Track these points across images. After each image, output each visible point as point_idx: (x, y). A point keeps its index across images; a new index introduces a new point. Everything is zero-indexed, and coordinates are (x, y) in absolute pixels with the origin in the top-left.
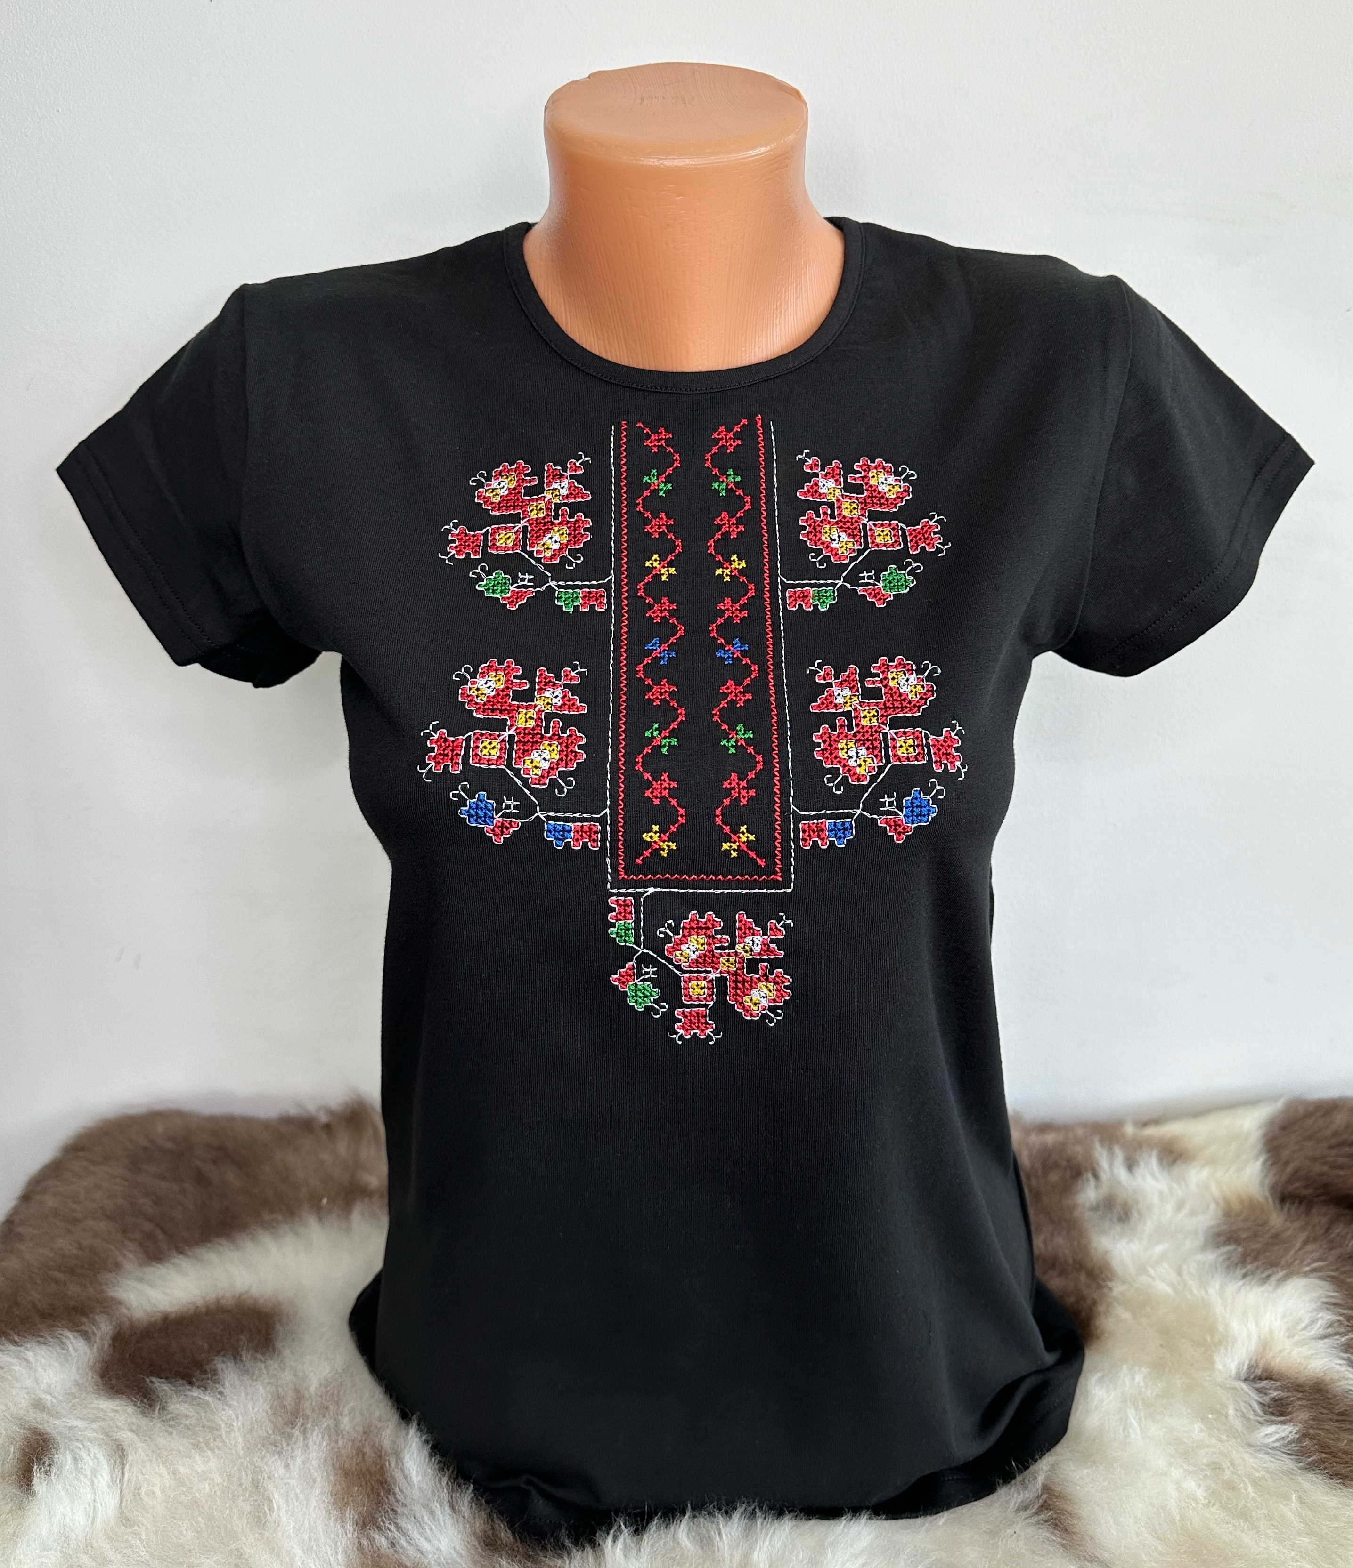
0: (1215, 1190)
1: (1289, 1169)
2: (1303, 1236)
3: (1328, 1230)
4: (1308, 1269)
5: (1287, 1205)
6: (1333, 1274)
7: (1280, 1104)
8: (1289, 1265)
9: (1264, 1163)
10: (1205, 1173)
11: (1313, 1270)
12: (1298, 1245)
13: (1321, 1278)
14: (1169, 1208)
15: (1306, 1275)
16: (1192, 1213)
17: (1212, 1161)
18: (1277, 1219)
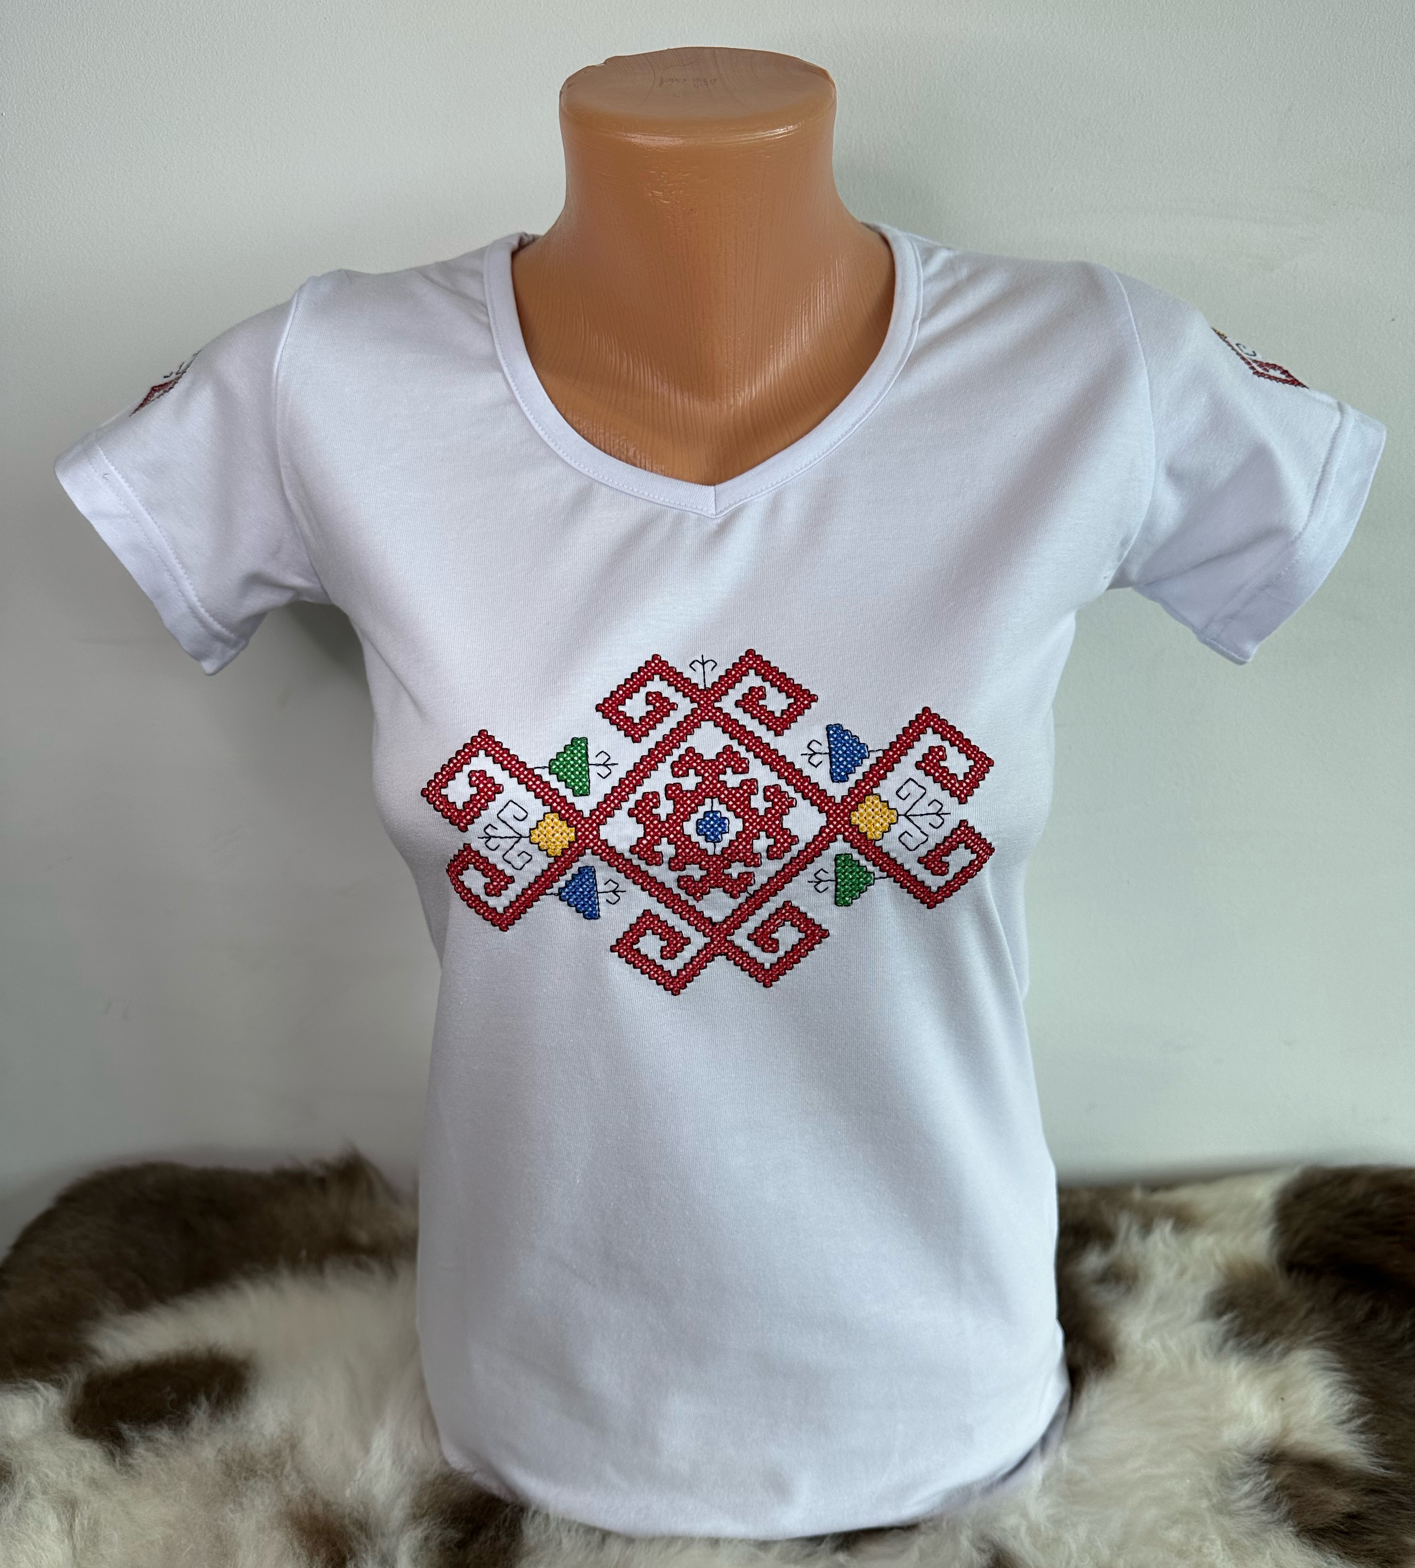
0: (1219, 1258)
1: (1299, 1239)
2: (1308, 1305)
3: (1336, 1299)
4: (1311, 1338)
5: (1294, 1274)
6: (1337, 1344)
7: (1296, 1172)
8: (1293, 1333)
9: (1275, 1231)
10: (1210, 1240)
11: (1318, 1340)
12: (1302, 1313)
13: (1325, 1348)
14: (1172, 1274)
15: (1310, 1345)
16: (1195, 1279)
17: (1219, 1229)
18: (1282, 1287)
